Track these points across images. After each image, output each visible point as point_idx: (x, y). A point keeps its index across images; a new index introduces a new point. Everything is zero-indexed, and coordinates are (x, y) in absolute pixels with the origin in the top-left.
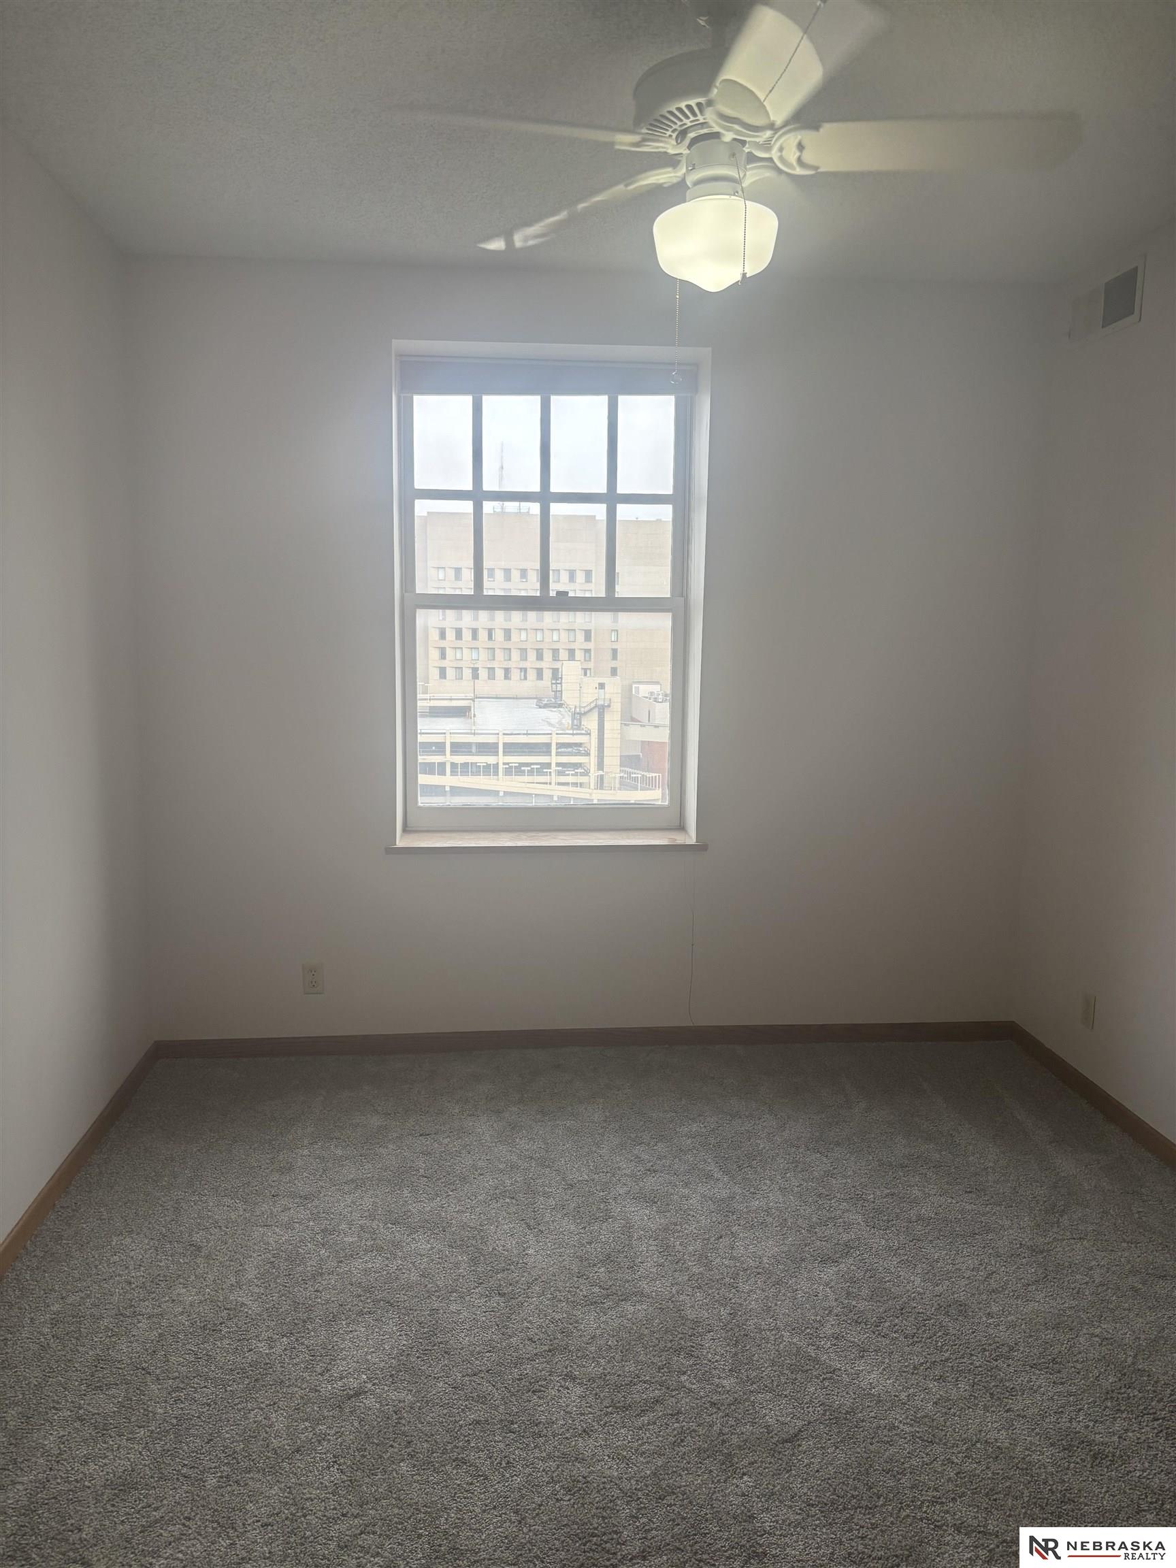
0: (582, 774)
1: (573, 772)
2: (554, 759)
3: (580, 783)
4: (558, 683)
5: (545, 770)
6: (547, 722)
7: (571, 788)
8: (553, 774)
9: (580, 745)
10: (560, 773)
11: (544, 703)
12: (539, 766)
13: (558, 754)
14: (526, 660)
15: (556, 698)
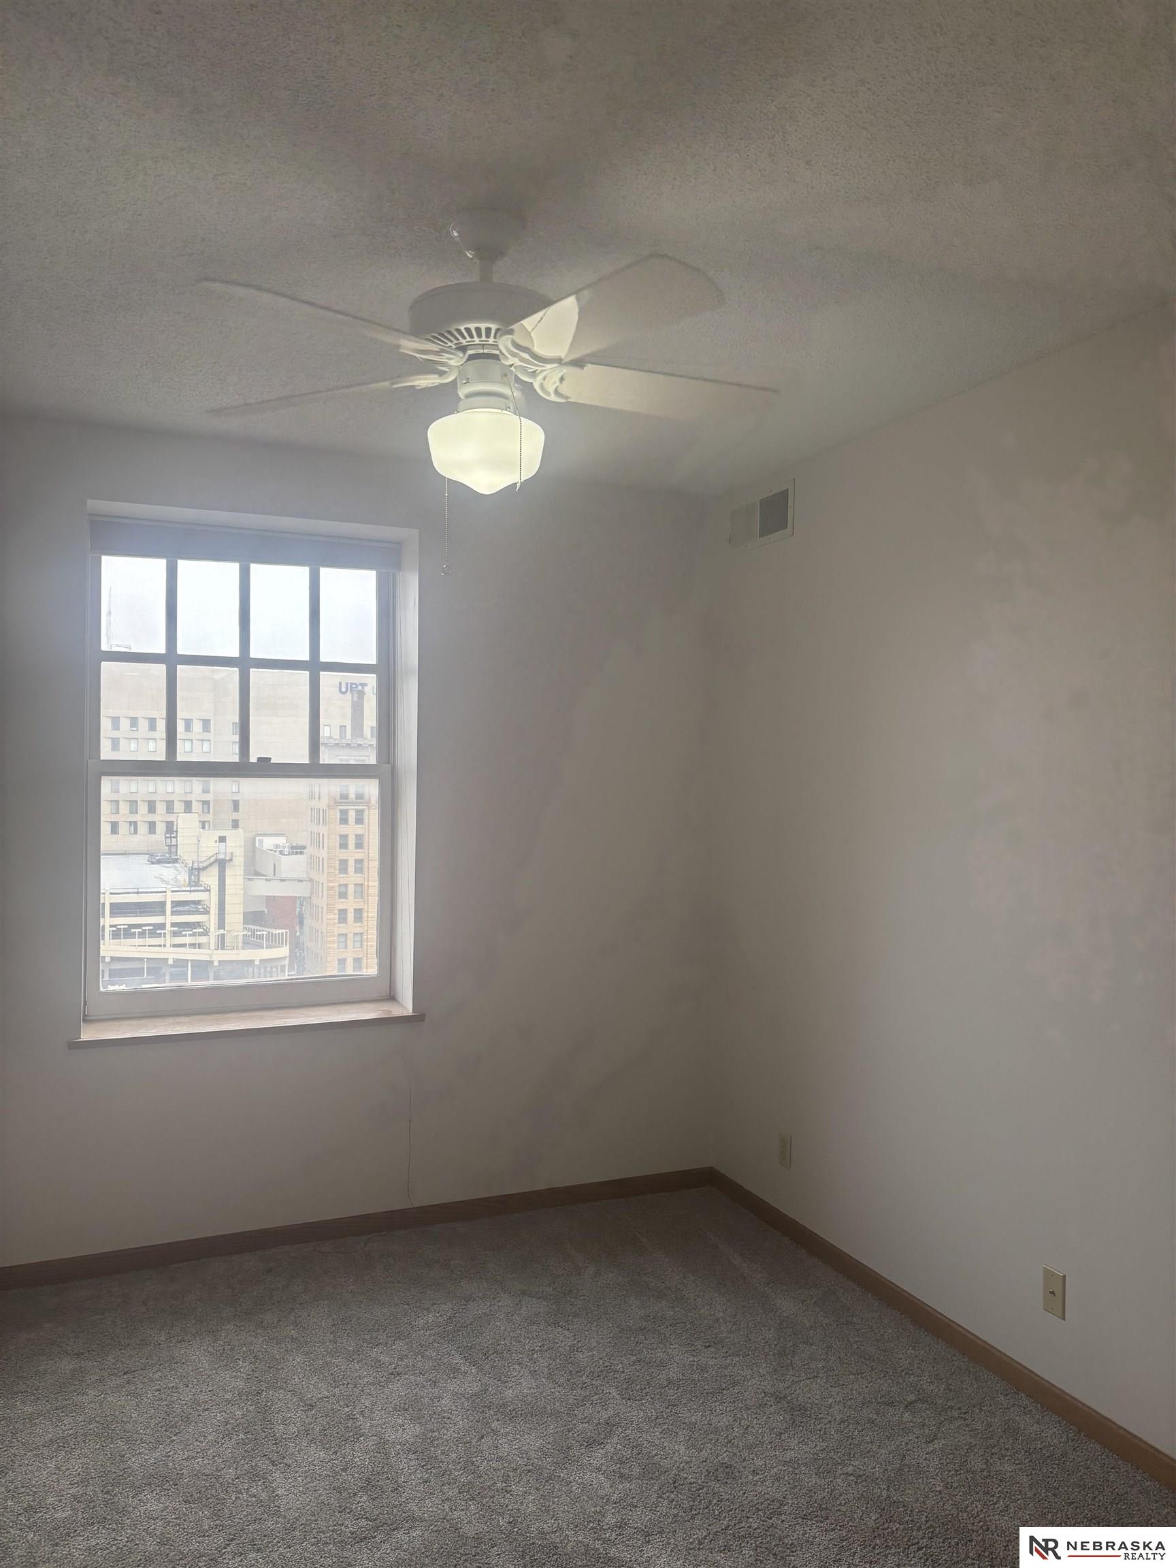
0: (201, 934)
1: (191, 932)
2: (169, 919)
3: (199, 944)
4: (173, 837)
5: (158, 932)
6: (161, 878)
7: (188, 950)
8: (168, 936)
9: (198, 903)
10: (175, 934)
11: (157, 858)
12: (151, 928)
13: (173, 913)
14: (137, 813)
15: (170, 853)
